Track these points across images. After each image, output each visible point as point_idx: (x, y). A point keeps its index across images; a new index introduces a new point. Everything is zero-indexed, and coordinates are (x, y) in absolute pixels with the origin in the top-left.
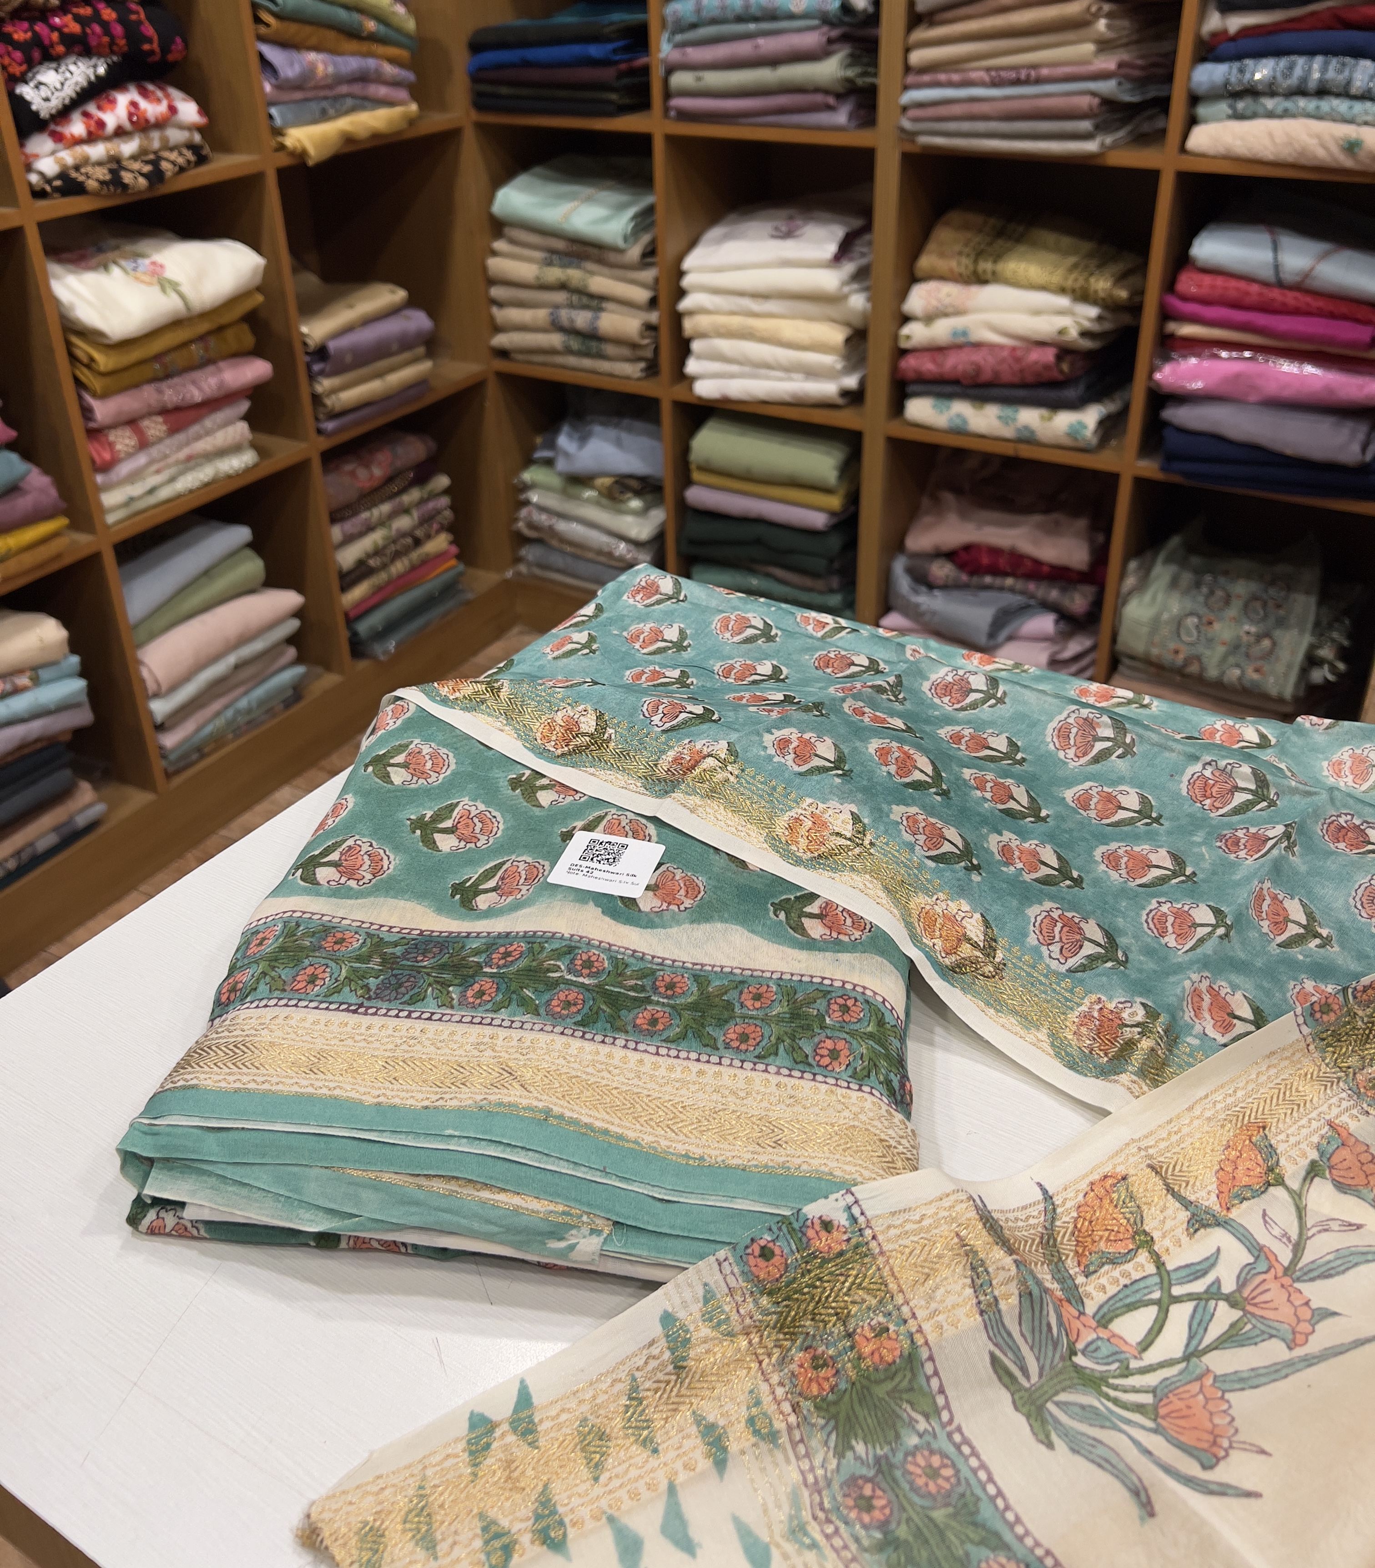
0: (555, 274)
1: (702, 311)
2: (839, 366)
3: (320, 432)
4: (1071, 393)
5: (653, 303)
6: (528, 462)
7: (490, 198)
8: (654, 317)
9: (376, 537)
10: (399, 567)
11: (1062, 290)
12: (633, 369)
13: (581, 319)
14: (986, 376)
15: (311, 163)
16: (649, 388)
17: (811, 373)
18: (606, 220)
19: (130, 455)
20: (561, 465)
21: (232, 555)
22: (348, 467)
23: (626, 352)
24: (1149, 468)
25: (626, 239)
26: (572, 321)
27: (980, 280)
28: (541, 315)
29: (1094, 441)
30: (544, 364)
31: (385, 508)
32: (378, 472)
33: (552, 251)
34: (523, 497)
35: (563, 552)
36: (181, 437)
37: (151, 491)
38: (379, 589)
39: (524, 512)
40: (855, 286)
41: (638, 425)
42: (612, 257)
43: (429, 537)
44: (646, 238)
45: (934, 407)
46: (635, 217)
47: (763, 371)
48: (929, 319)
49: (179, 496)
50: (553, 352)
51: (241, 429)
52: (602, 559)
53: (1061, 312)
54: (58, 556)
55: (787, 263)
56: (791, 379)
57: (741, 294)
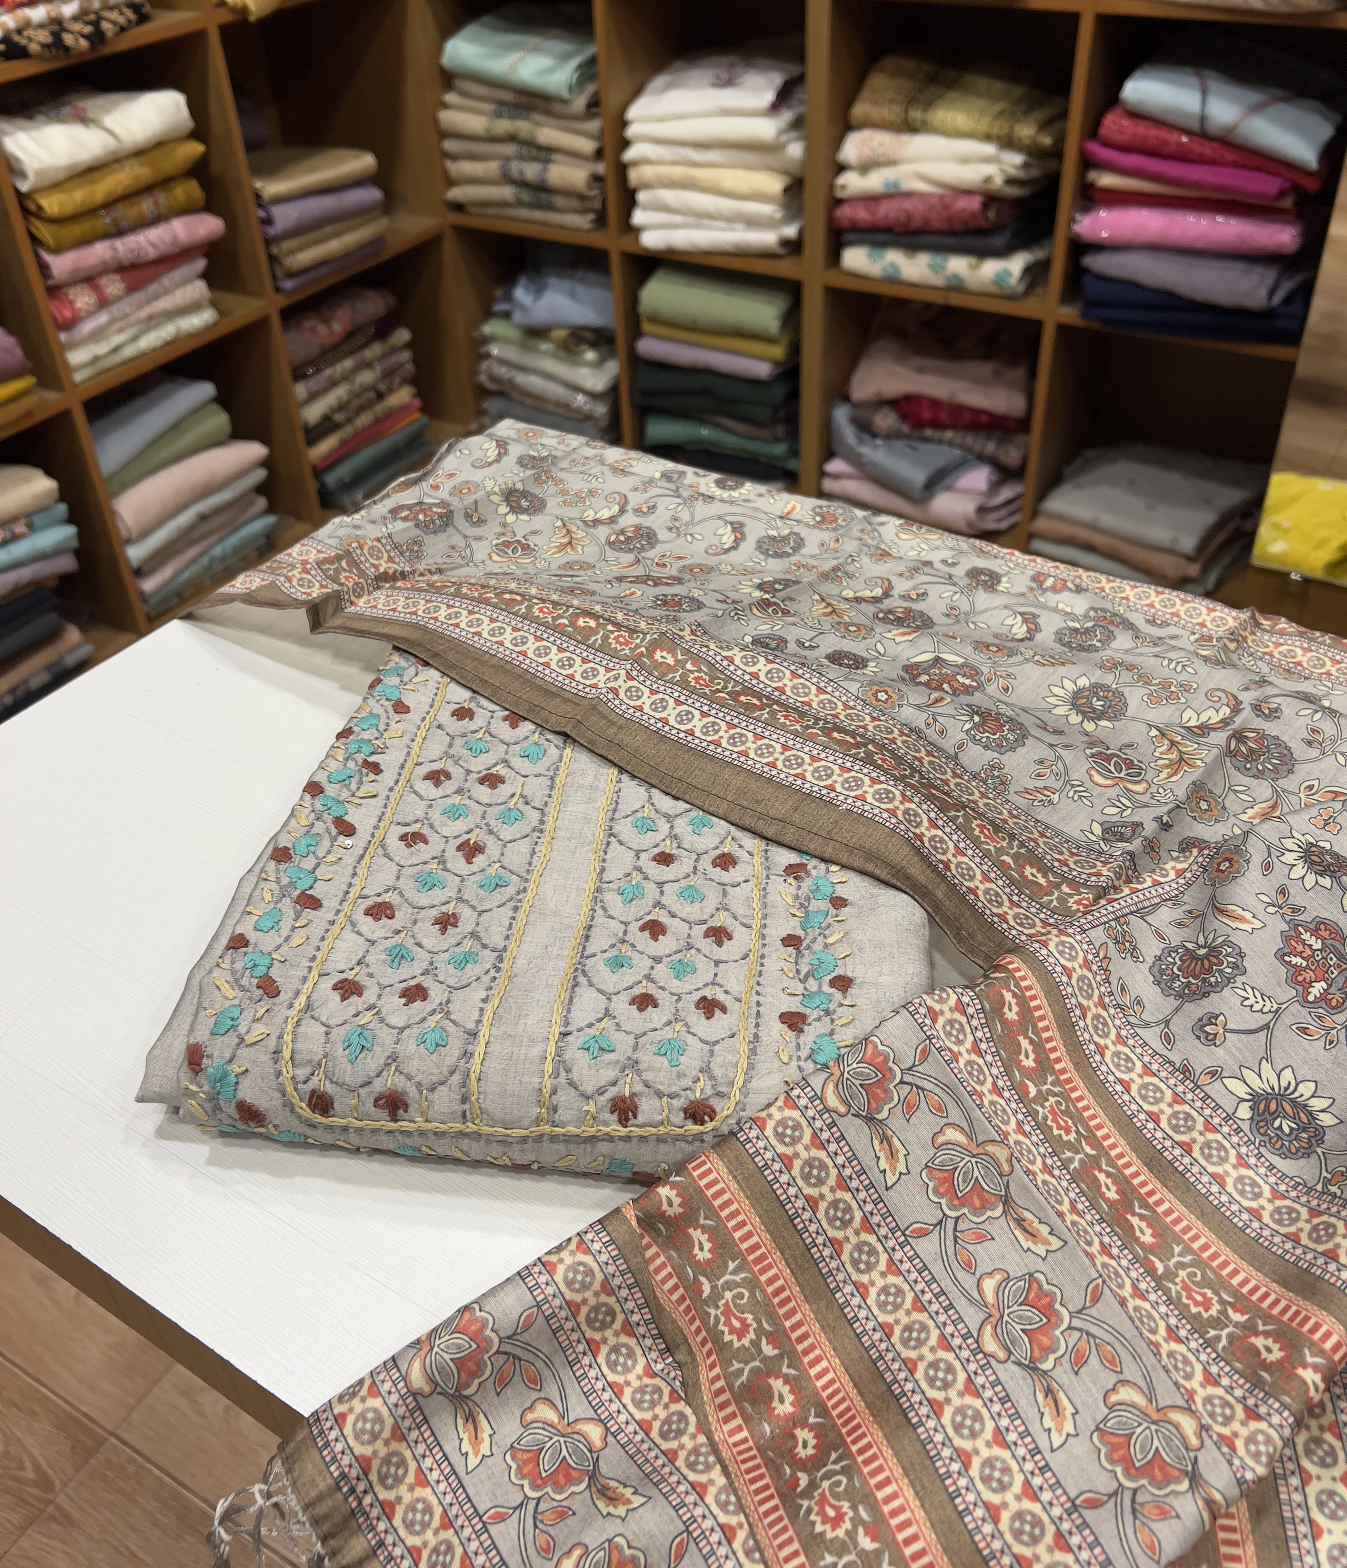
0: (504, 126)
1: (647, 161)
2: (778, 215)
3: (278, 289)
4: (998, 241)
5: (599, 154)
6: (488, 315)
7: (439, 50)
8: (601, 168)
9: (341, 392)
10: (363, 420)
11: (988, 138)
12: (582, 221)
13: (531, 171)
14: (917, 223)
15: (252, 18)
16: (598, 240)
17: (752, 222)
18: (551, 70)
19: (91, 314)
20: (518, 317)
21: (197, 411)
22: (308, 324)
23: (574, 203)
24: (1070, 314)
25: (571, 89)
26: (521, 173)
27: (910, 127)
28: (492, 168)
29: (1021, 288)
30: (497, 217)
31: (348, 364)
32: (338, 327)
33: (501, 103)
34: (483, 350)
35: (523, 405)
36: (139, 296)
37: (116, 350)
38: (343, 443)
39: (484, 365)
40: (793, 134)
41: (592, 276)
42: (558, 108)
43: (391, 390)
44: (591, 89)
45: (870, 256)
46: (580, 67)
47: (706, 222)
48: (865, 168)
49: (143, 355)
50: (504, 204)
51: (198, 289)
52: (561, 411)
53: (987, 160)
54: (29, 414)
55: (726, 112)
56: (733, 230)
57: (683, 143)
